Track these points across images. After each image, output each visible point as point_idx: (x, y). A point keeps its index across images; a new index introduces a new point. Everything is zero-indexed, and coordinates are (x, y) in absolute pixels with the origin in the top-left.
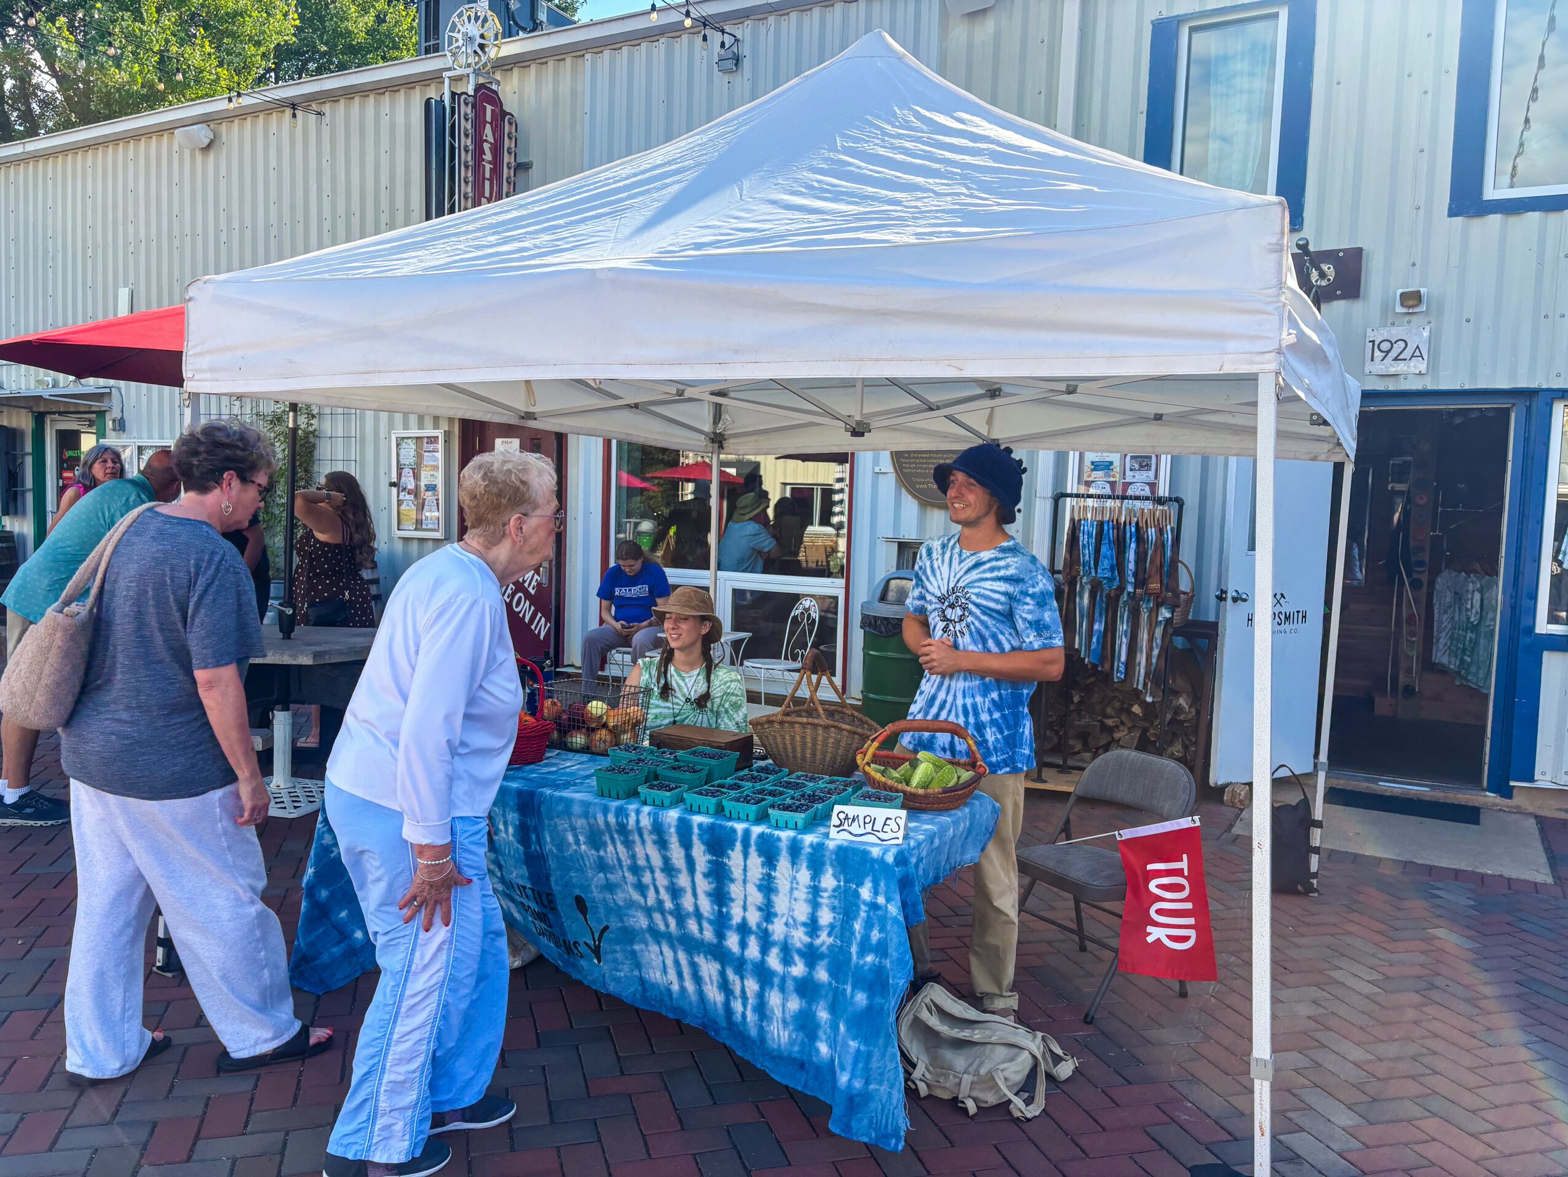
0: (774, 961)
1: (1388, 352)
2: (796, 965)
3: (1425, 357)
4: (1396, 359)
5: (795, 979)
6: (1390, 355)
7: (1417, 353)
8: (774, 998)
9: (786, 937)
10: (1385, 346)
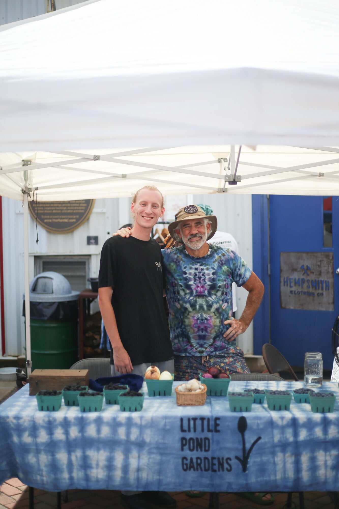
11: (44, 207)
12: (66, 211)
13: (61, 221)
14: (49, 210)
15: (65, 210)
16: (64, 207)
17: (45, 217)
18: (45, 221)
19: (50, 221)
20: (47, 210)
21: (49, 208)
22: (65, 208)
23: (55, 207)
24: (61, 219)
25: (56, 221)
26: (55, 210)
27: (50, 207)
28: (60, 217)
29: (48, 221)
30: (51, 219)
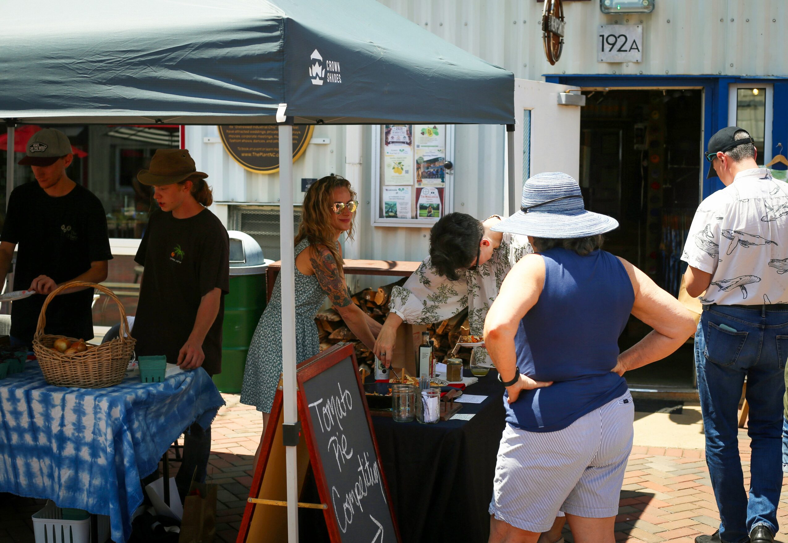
0: (85, 454)
1: (613, 45)
2: (100, 457)
3: (640, 48)
4: (619, 50)
5: (99, 466)
6: (615, 47)
7: (634, 46)
8: (85, 477)
9: (94, 440)
10: (612, 40)
11: (241, 134)
12: (271, 141)
13: (265, 155)
14: (248, 139)
15: (270, 139)
16: (270, 134)
17: (243, 149)
18: (243, 155)
19: (250, 155)
20: (245, 139)
21: (248, 136)
22: (270, 137)
23: (257, 134)
24: (265, 152)
25: (258, 155)
26: (257, 139)
27: (249, 134)
28: (264, 149)
29: (246, 155)
30: (251, 152)
